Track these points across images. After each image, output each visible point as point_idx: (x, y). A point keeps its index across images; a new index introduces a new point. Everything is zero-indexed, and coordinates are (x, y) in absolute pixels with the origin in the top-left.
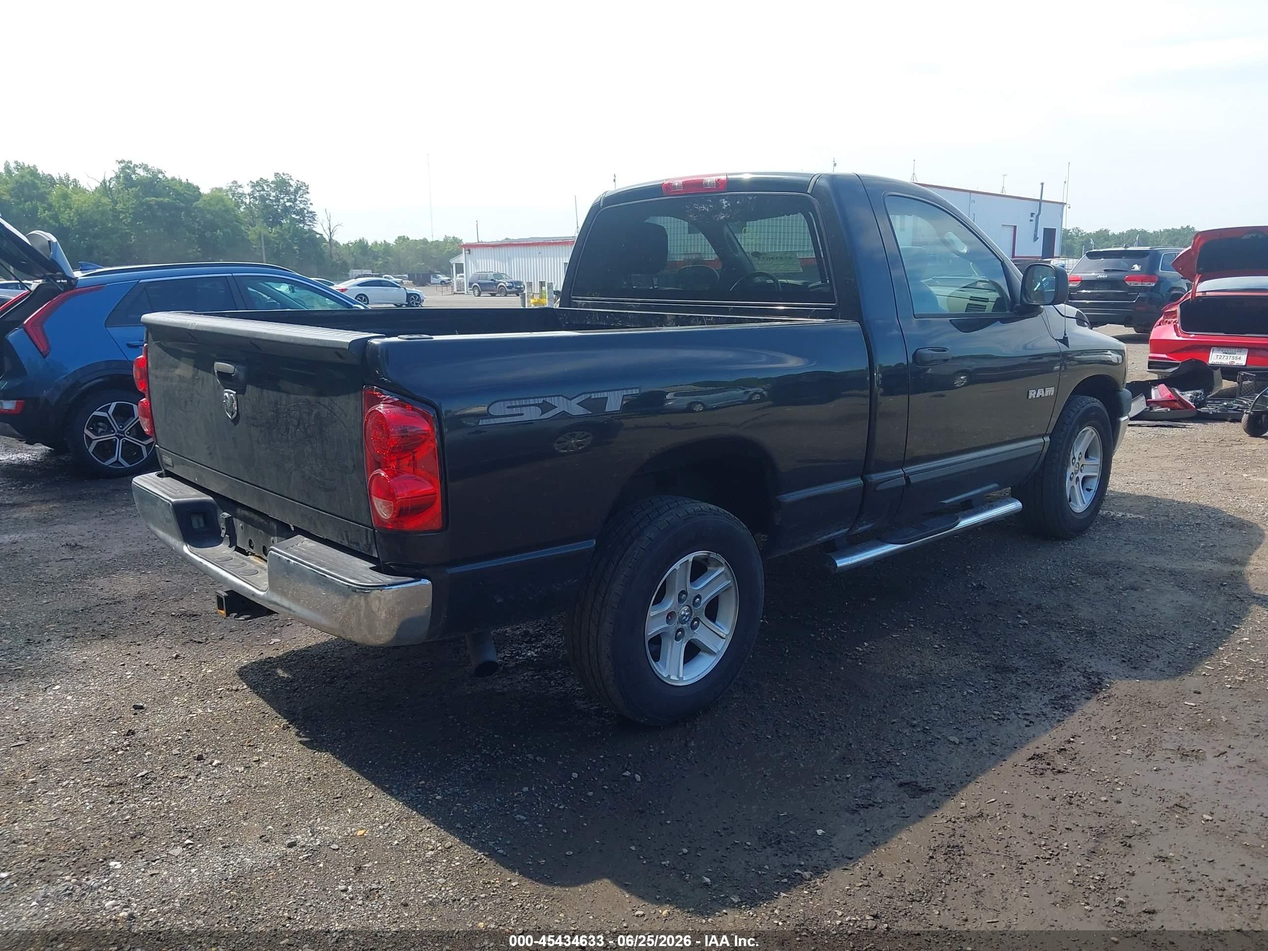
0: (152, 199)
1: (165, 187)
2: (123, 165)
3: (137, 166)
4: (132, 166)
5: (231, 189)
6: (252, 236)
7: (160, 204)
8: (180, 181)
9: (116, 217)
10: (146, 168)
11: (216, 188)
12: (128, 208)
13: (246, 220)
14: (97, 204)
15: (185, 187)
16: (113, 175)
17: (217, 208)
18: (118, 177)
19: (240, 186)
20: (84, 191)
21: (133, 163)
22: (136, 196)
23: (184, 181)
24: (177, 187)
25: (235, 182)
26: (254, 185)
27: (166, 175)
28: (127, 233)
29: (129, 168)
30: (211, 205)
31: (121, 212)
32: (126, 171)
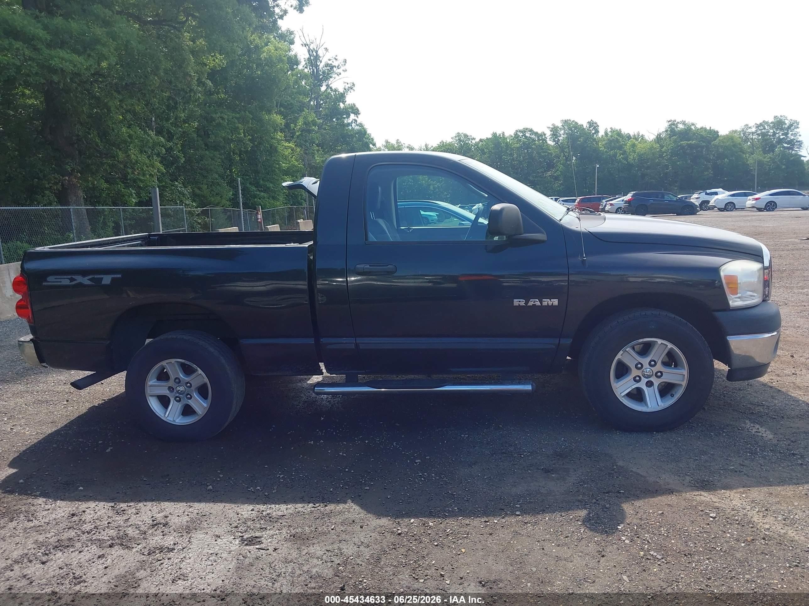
0: (684, 143)
1: (694, 134)
2: (670, 123)
3: (679, 123)
4: (676, 123)
5: (743, 130)
6: (750, 161)
7: (690, 146)
8: (705, 129)
9: (661, 156)
10: (684, 123)
11: (733, 131)
12: (668, 150)
13: (749, 150)
14: (652, 148)
15: (709, 132)
16: (664, 130)
17: (728, 144)
18: (666, 131)
19: (750, 128)
20: (646, 141)
21: (677, 121)
22: (675, 141)
23: (708, 128)
24: (703, 133)
25: (747, 125)
26: (758, 126)
27: (697, 126)
28: (666, 165)
29: (674, 124)
30: (723, 142)
31: (665, 152)
32: (672, 127)
